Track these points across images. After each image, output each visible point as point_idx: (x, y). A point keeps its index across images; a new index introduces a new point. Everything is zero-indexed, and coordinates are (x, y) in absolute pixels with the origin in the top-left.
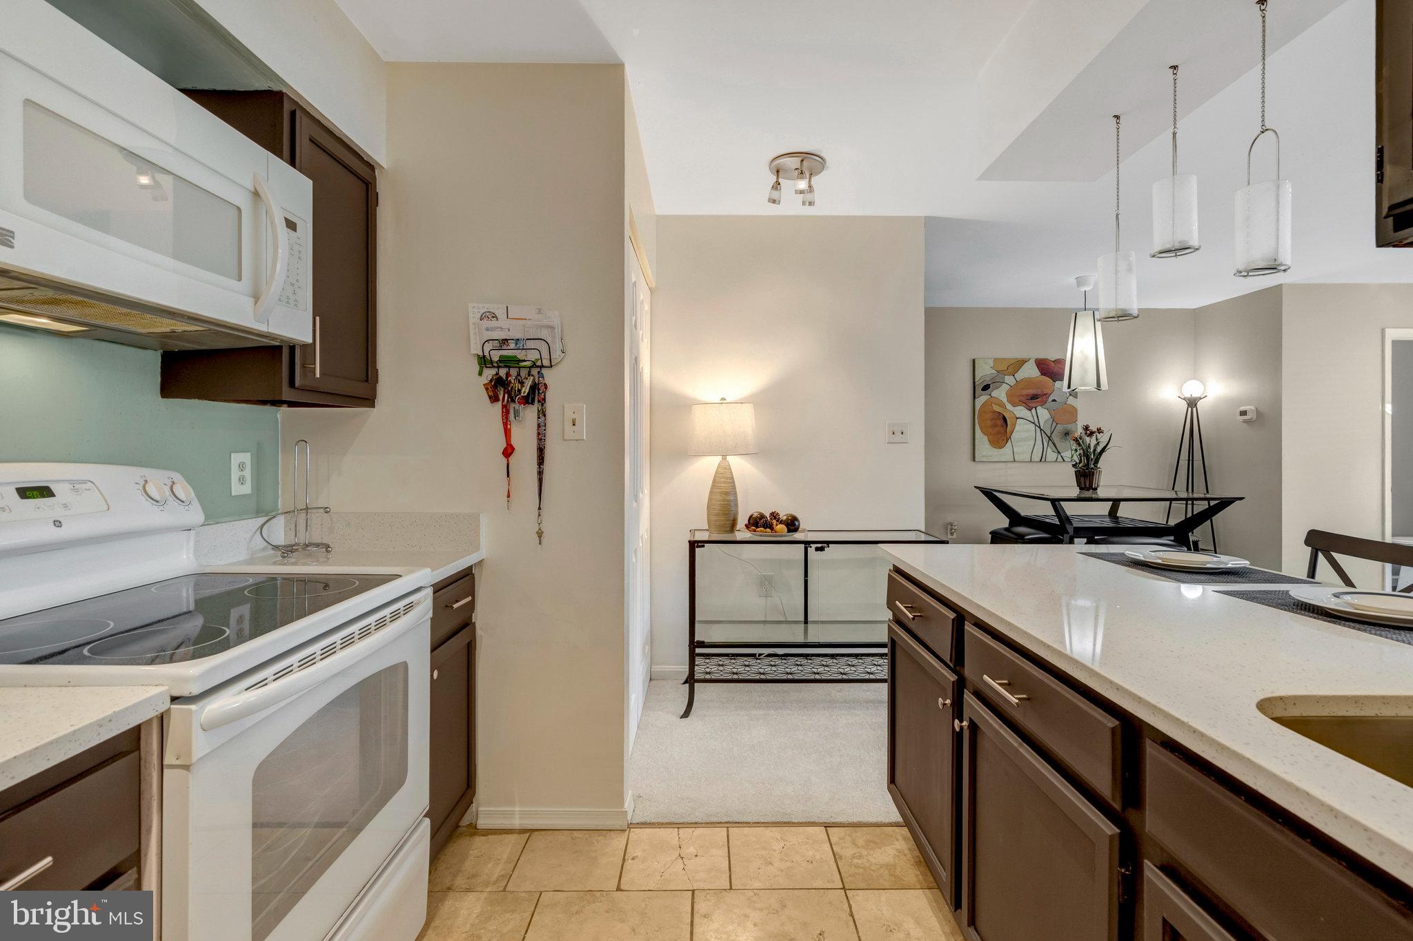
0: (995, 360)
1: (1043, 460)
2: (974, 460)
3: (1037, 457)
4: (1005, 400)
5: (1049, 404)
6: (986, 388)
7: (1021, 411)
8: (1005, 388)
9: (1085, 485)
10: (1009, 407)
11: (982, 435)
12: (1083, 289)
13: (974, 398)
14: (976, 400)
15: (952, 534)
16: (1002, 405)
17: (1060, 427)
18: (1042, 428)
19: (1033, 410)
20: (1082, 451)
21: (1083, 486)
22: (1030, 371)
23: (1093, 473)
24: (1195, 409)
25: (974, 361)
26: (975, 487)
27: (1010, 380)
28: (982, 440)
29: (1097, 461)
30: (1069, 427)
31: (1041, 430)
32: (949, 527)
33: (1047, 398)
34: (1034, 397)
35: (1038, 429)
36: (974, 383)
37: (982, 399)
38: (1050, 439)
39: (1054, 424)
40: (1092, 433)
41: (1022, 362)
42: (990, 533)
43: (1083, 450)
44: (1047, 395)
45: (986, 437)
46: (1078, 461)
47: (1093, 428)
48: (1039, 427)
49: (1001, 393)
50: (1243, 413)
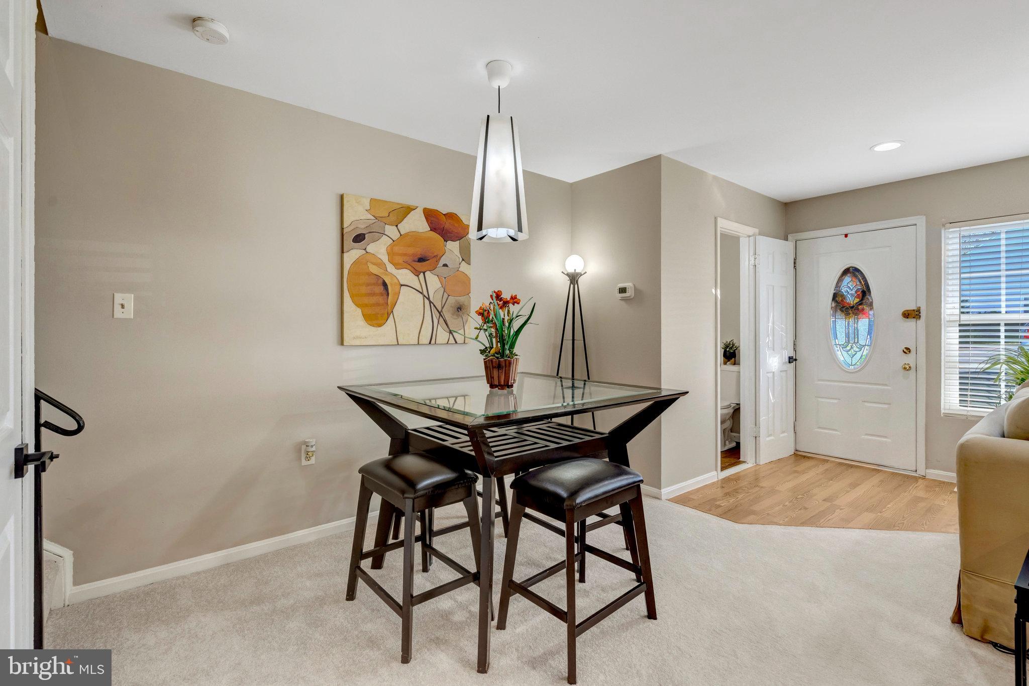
0: (372, 200)
1: (433, 342)
2: (342, 343)
3: (425, 339)
4: (385, 258)
5: (440, 269)
6: (359, 238)
7: (405, 276)
8: (384, 243)
9: (499, 382)
10: (390, 268)
11: (353, 306)
12: (495, 84)
13: (342, 252)
14: (345, 255)
15: (308, 458)
16: (381, 264)
17: (452, 300)
18: (431, 299)
19: (421, 275)
20: (493, 330)
21: (496, 383)
22: (416, 223)
23: (510, 363)
24: (576, 285)
25: (342, 197)
26: (339, 388)
27: (391, 231)
28: (353, 313)
29: (512, 346)
30: (462, 299)
31: (430, 302)
32: (304, 447)
33: (438, 261)
34: (421, 260)
35: (427, 302)
36: (342, 229)
37: (353, 254)
38: (440, 315)
39: (446, 295)
40: (506, 303)
41: (408, 210)
42: (360, 471)
43: (497, 329)
44: (438, 258)
45: (359, 311)
46: (488, 345)
47: (506, 296)
48: (428, 299)
49: (379, 249)
50: (623, 290)
